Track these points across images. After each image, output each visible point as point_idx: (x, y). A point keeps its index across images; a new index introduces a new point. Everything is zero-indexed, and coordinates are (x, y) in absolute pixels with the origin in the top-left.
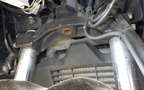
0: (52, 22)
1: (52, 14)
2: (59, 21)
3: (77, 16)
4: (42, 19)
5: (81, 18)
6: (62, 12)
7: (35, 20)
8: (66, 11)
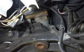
0: (28, 36)
1: (28, 30)
2: (33, 36)
3: (50, 32)
4: (20, 34)
5: (54, 34)
6: (37, 28)
7: (14, 34)
8: (41, 28)
